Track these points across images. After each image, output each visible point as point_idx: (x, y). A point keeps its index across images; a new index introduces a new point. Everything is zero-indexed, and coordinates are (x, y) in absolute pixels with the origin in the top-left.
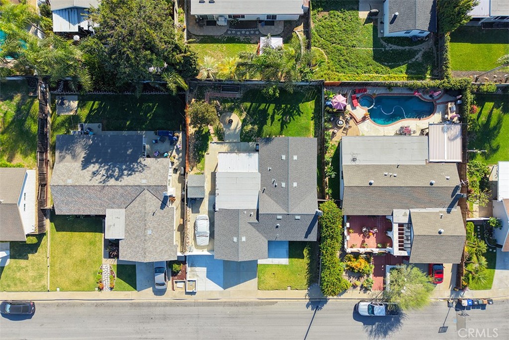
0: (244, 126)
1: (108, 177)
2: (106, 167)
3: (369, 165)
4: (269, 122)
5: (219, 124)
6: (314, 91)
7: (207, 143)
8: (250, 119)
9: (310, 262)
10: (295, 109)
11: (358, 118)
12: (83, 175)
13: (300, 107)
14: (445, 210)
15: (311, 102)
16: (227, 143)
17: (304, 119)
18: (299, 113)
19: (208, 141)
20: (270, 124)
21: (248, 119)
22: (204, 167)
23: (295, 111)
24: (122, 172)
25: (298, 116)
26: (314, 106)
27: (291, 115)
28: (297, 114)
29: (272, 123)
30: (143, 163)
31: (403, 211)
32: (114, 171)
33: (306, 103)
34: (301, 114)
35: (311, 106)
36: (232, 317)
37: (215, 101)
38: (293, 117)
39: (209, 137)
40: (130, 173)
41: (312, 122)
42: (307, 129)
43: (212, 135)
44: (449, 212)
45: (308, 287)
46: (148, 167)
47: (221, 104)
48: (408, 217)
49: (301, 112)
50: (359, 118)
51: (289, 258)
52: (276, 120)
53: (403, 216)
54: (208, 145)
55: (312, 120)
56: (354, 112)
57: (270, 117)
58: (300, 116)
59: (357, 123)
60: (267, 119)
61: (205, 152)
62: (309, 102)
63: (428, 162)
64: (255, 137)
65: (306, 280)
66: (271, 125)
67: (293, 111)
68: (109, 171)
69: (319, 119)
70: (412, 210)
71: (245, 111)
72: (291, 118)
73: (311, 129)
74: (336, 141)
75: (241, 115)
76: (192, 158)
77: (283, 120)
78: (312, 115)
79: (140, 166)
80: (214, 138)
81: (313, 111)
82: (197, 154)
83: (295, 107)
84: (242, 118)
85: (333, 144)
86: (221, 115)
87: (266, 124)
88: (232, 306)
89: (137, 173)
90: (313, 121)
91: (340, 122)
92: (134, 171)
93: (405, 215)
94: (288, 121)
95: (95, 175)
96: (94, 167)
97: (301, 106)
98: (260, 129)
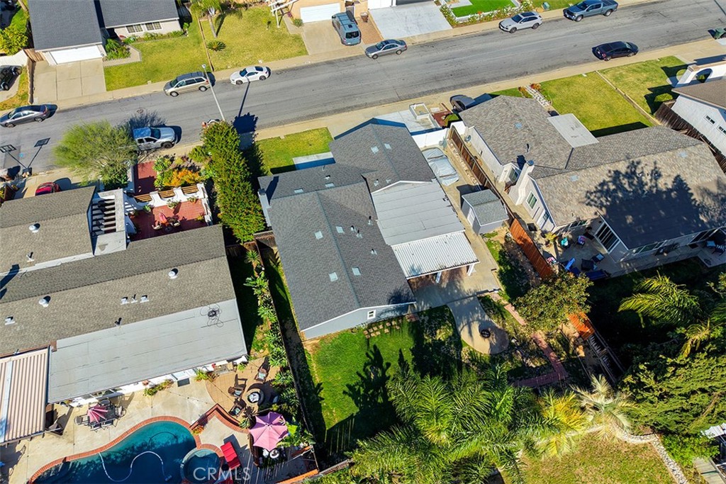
0: (453, 335)
1: (634, 173)
2: (646, 188)
3: (182, 309)
4: (408, 357)
5: (504, 326)
6: (334, 450)
7: (506, 285)
8: (449, 352)
9: (259, 168)
10: (365, 396)
11: (218, 421)
12: (671, 168)
13: (353, 404)
14: (22, 270)
15: (334, 424)
16: (471, 297)
17: (338, 381)
18: (352, 392)
19: (506, 290)
20: (405, 354)
21: (453, 351)
22: (489, 247)
23: (362, 392)
24: (617, 186)
25: (352, 383)
26: (324, 416)
27: (366, 382)
28: (357, 387)
29: (401, 355)
30: (594, 209)
31: (107, 251)
32: (631, 184)
33: (344, 417)
34: (346, 389)
35: (331, 412)
36: (351, 96)
37: (538, 365)
38: (362, 378)
39: (508, 297)
40: (605, 187)
41: (317, 379)
42: (323, 362)
43: (507, 302)
44: (15, 268)
45: (254, 144)
46: (583, 203)
47: (523, 363)
48: (97, 245)
49: (350, 395)
50: (215, 421)
51: (294, 165)
52: (395, 363)
53: (107, 244)
54: (503, 284)
55: (319, 385)
56: (227, 431)
57: (411, 367)
58: (348, 386)
59: (217, 409)
60: (414, 360)
61: (501, 272)
62: (337, 422)
63: (52, 348)
64: (423, 321)
65: (260, 149)
66: (400, 351)
67: (366, 391)
68: (638, 182)
69: (305, 390)
70: (90, 255)
71: (467, 365)
72: (365, 377)
73: (314, 365)
74: (256, 358)
75: (471, 354)
76: (517, 255)
77: (381, 367)
78: (322, 394)
79: (596, 202)
80: (499, 298)
81: (324, 404)
82: (513, 263)
83: (365, 402)
84: (465, 348)
85: (261, 351)
86: (510, 343)
87: (411, 350)
88: (355, 106)
89: (593, 189)
90: (316, 384)
91: (257, 398)
92: (600, 191)
93: (103, 247)
94: (368, 367)
95: (654, 172)
96: (665, 184)
97: (352, 408)
98: (418, 338)
